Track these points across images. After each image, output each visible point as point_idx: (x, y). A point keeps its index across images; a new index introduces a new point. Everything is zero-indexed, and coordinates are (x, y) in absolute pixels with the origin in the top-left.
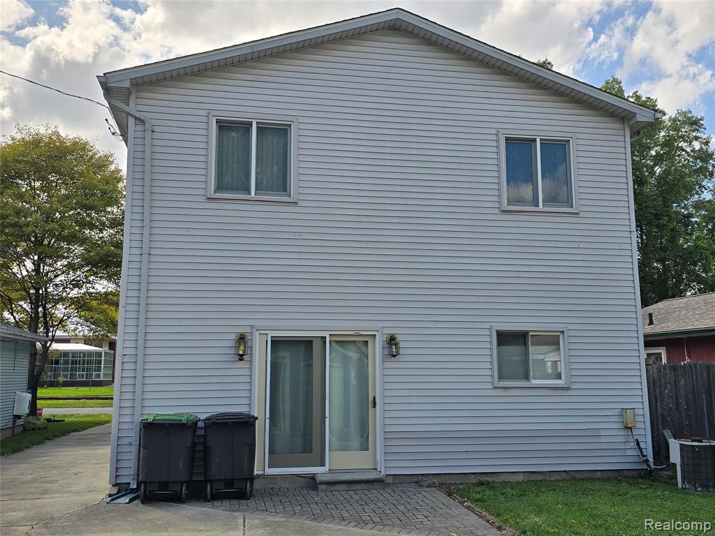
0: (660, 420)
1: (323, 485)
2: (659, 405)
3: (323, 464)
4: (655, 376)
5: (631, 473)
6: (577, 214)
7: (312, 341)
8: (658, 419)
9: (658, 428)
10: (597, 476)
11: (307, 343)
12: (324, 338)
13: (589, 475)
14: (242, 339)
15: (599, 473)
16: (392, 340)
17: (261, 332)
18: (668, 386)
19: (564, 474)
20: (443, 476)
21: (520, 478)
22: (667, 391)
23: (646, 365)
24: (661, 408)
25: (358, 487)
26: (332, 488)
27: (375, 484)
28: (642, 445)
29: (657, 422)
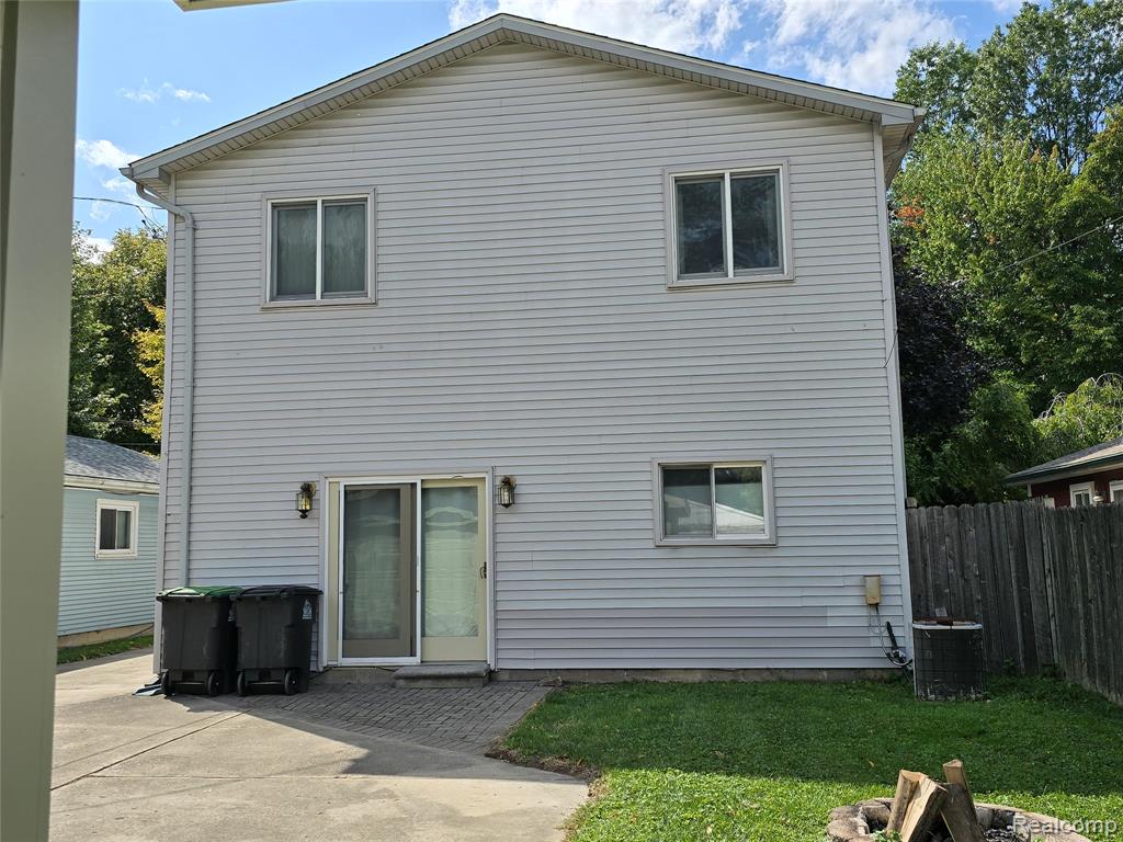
0: (931, 593)
1: (401, 681)
2: (929, 570)
3: (413, 654)
4: (924, 524)
5: (879, 673)
6: (791, 281)
7: (399, 490)
8: (927, 592)
9: (927, 604)
10: (820, 677)
11: (393, 493)
12: (413, 485)
13: (807, 676)
14: (308, 490)
15: (825, 673)
16: (508, 483)
17: (331, 480)
18: (947, 539)
19: (766, 674)
20: (581, 673)
21: (698, 677)
22: (944, 548)
23: (906, 508)
24: (934, 574)
25: (449, 684)
26: (413, 685)
27: (471, 681)
28: (896, 632)
29: (927, 596)
